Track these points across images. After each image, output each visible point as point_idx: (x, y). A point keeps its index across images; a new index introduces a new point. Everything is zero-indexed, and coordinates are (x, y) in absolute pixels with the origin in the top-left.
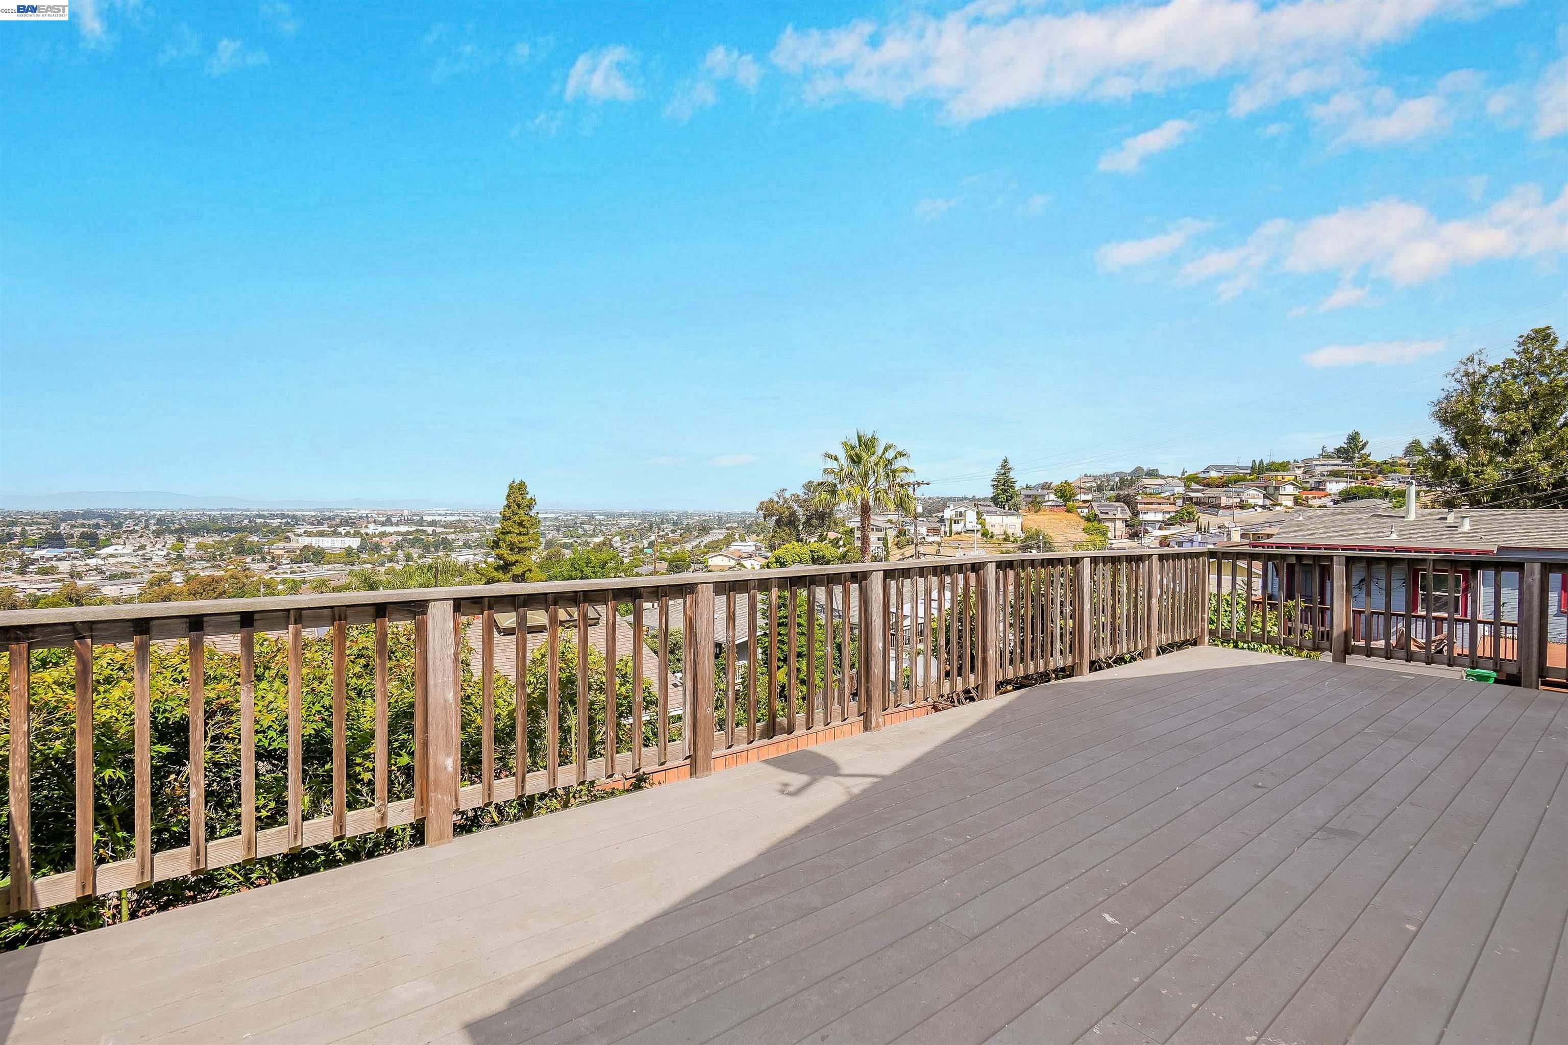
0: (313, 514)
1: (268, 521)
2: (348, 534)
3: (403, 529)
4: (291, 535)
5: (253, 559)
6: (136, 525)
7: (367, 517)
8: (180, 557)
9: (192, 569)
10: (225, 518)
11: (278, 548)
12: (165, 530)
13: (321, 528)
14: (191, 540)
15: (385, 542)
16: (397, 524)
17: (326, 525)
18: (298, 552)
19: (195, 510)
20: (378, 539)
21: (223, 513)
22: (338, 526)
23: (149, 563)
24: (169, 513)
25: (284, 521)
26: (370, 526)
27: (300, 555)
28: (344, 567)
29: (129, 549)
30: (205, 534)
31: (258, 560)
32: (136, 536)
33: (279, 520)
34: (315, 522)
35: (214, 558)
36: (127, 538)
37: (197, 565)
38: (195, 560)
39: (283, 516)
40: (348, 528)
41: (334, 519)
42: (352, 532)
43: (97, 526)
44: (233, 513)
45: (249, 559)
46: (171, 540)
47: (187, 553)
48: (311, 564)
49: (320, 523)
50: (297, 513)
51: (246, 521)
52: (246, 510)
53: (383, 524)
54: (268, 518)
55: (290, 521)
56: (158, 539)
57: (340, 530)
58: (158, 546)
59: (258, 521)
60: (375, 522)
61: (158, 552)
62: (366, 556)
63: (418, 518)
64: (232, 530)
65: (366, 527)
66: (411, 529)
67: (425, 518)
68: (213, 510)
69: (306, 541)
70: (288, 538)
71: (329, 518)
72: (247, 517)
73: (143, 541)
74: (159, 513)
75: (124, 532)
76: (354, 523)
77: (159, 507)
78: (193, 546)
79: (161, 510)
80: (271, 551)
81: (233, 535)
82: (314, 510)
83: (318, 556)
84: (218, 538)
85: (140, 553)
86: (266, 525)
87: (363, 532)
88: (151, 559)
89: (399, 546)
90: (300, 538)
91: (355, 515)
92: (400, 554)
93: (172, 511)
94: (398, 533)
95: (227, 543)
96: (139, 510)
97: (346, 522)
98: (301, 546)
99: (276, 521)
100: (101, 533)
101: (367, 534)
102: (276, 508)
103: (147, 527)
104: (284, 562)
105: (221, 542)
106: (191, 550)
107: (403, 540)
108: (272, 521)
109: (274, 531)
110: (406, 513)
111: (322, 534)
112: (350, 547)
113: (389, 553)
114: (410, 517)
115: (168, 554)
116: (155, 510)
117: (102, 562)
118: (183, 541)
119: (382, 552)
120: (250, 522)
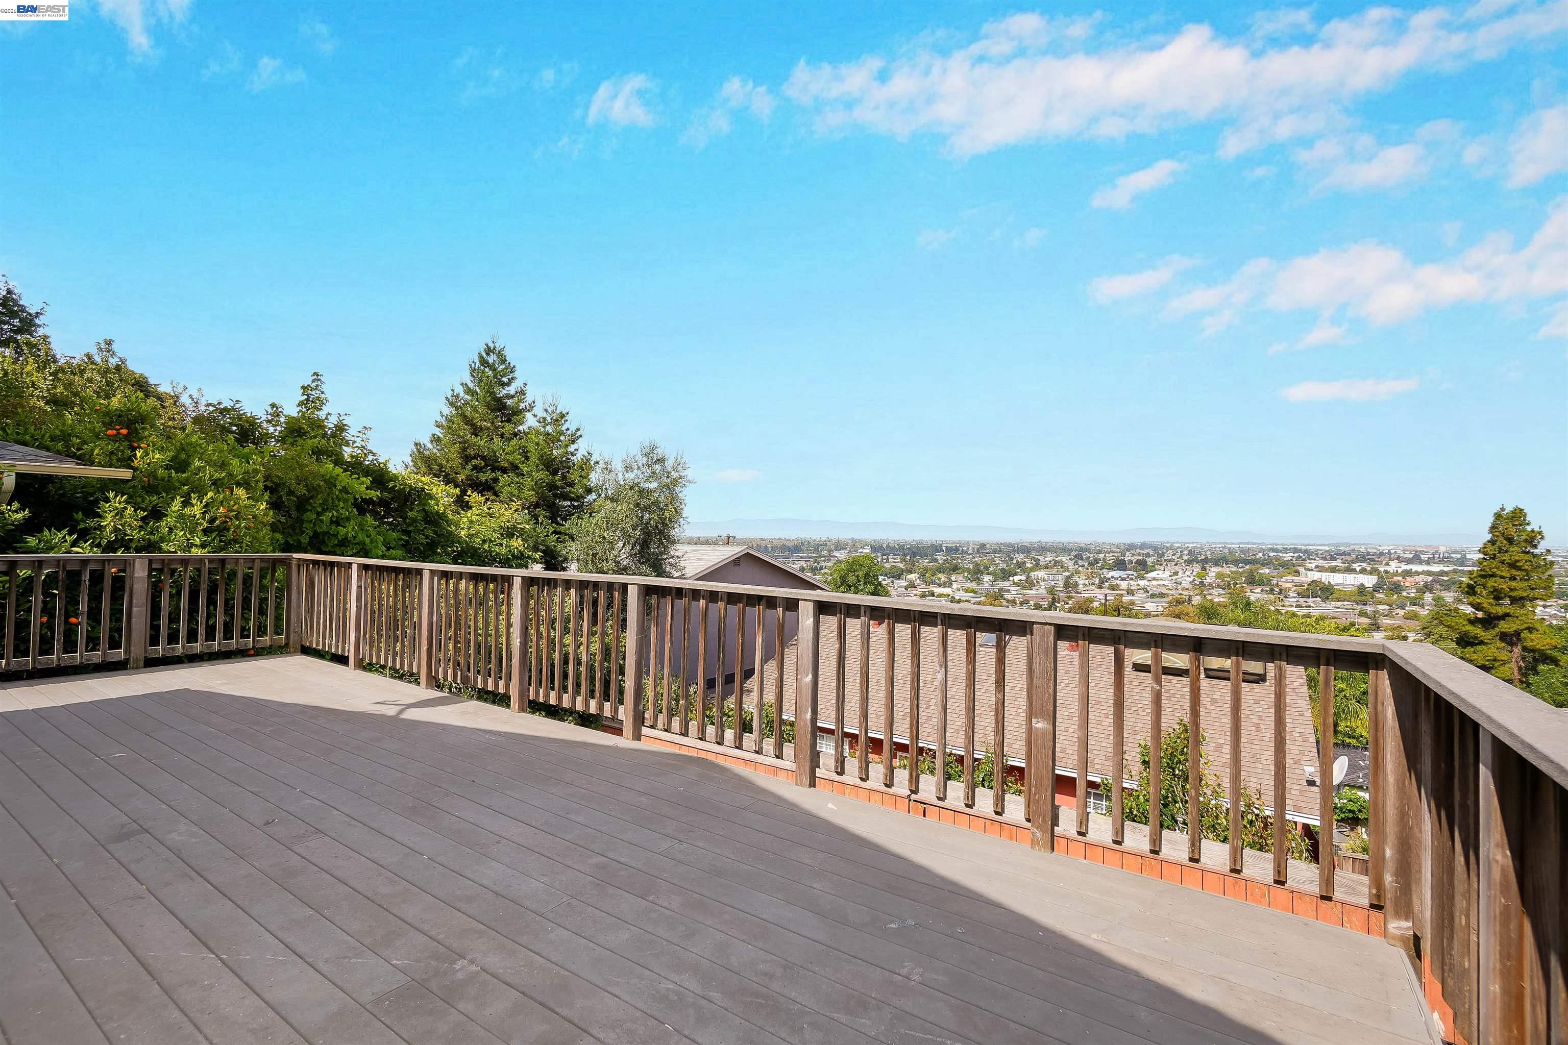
0: (1327, 548)
1: (1281, 555)
2: (1363, 571)
3: (1435, 568)
4: (1301, 569)
5: (1262, 590)
6: (1173, 555)
7: (1389, 553)
8: (1202, 583)
9: (1210, 594)
10: (1243, 551)
11: (1287, 581)
12: (1193, 560)
13: (1334, 564)
14: (1213, 569)
15: (1409, 582)
16: (1428, 563)
17: (1339, 561)
18: (1306, 586)
19: (1219, 543)
20: (1400, 578)
21: (1241, 546)
22: (1353, 562)
23: (1179, 587)
24: (1199, 546)
25: (1296, 555)
26: (1391, 563)
27: (1308, 589)
28: (1355, 606)
29: (1167, 574)
30: (1224, 565)
31: (1267, 591)
32: (1173, 563)
33: (1292, 554)
34: (1328, 557)
35: (1229, 585)
36: (1167, 565)
37: (1215, 592)
38: (1213, 587)
39: (1295, 550)
40: (1364, 565)
41: (1349, 555)
42: (1369, 569)
43: (1148, 555)
44: (1250, 546)
45: (1258, 590)
46: (1197, 568)
47: (1208, 580)
48: (1318, 599)
49: (1333, 558)
50: (1311, 547)
51: (1260, 554)
52: (1261, 544)
53: (1409, 561)
54: (1281, 551)
55: (1301, 555)
56: (1187, 567)
57: (1356, 566)
58: (1188, 573)
59: (1272, 554)
60: (1398, 559)
61: (1187, 577)
62: (1382, 596)
63: (1459, 556)
64: (1247, 562)
65: (1387, 564)
66: (1446, 569)
67: (1468, 556)
68: (1233, 544)
69: (1316, 576)
70: (1298, 572)
71: (1344, 553)
72: (1262, 550)
73: (1177, 568)
74: (1191, 545)
75: (1165, 560)
76: (1373, 559)
77: (1191, 540)
78: (1214, 574)
79: (1193, 543)
80: (1280, 583)
81: (1247, 567)
82: (1329, 545)
83: (1326, 592)
84: (1234, 569)
85: (1174, 578)
86: (1277, 558)
87: (1382, 569)
88: (1180, 584)
89: (1427, 588)
90: (1310, 573)
91: (1375, 551)
92: (1428, 597)
93: (1201, 543)
94: (1429, 573)
95: (1241, 574)
96: (1177, 542)
97: (1363, 557)
98: (1309, 580)
99: (1288, 555)
100: (1150, 561)
101: (1386, 572)
102: (1289, 542)
103: (1181, 557)
104: (1291, 595)
105: (1236, 572)
106: (1212, 577)
107: (1434, 581)
108: (1284, 555)
109: (1284, 565)
110: (1442, 549)
111: (1333, 570)
112: (1362, 585)
113: (1413, 595)
114: (1447, 555)
115: (1194, 580)
116: (1188, 543)
117: (1148, 584)
118: (1205, 570)
119: (1404, 594)
120: (1264, 555)
